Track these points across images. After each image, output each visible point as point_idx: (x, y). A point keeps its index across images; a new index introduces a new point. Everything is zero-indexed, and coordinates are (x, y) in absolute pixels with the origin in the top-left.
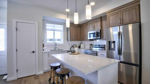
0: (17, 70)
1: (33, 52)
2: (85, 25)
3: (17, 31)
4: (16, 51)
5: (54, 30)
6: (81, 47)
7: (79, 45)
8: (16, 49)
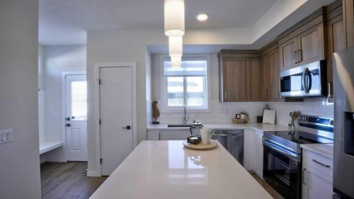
0: (101, 160)
1: (128, 128)
2: (272, 49)
3: (102, 85)
4: (100, 123)
5: (185, 75)
6: (264, 120)
7: (260, 115)
8: (100, 121)
